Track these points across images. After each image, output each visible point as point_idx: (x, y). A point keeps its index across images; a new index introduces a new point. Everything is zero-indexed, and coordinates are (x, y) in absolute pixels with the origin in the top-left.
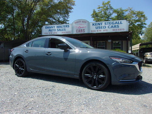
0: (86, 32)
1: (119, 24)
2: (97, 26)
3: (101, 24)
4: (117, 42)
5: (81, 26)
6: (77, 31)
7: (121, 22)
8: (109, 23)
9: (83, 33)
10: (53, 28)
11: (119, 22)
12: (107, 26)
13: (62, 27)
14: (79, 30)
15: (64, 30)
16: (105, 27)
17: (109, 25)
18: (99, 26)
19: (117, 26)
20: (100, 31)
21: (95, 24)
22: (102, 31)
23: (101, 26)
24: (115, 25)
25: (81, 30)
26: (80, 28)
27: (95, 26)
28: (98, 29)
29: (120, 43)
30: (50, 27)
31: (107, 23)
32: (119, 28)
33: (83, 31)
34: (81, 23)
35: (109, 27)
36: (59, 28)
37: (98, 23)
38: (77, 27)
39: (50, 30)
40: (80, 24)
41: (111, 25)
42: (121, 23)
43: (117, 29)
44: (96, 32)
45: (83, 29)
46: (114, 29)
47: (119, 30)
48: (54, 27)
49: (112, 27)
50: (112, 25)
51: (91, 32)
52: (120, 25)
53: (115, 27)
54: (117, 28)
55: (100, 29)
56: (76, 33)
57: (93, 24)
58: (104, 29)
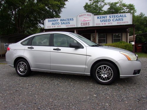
0: (91, 25)
1: (123, 17)
2: (102, 19)
3: (105, 17)
4: (117, 34)
5: (86, 19)
6: (82, 24)
7: (125, 15)
8: (113, 16)
9: (88, 26)
10: (56, 21)
11: (123, 15)
12: (111, 19)
13: (66, 20)
14: (84, 23)
15: (68, 23)
16: (109, 20)
17: (113, 18)
18: (104, 19)
19: (122, 19)
20: (105, 24)
21: (99, 18)
22: (107, 24)
23: (105, 19)
24: (119, 18)
25: (86, 24)
26: (85, 21)
27: (100, 19)
28: (103, 22)
29: (120, 35)
30: (53, 20)
31: (112, 17)
32: (124, 21)
33: (88, 24)
34: (86, 16)
35: (114, 20)
36: (63, 22)
37: (103, 17)
38: (81, 20)
39: (53, 24)
42: (125, 17)
43: (122, 22)
44: (101, 25)
45: (87, 22)
46: (118, 22)
48: (58, 20)
49: (117, 20)
50: (116, 18)
51: (95, 25)
53: (120, 20)
55: (105, 22)
56: (81, 26)
57: (98, 18)
58: (109, 22)
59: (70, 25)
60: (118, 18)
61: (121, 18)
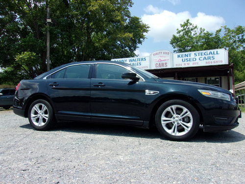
0: (169, 66)
1: (214, 54)
2: (184, 58)
3: (189, 55)
4: (213, 78)
5: (162, 59)
6: (157, 65)
7: (217, 52)
8: (200, 54)
9: (165, 68)
10: (124, 62)
11: (214, 52)
12: (197, 57)
13: (137, 60)
14: (160, 64)
15: (139, 64)
16: (194, 60)
17: (200, 56)
18: (186, 57)
19: (212, 57)
20: (188, 64)
21: (181, 56)
22: (191, 64)
23: (189, 57)
24: (208, 56)
26: (161, 61)
27: (181, 58)
28: (185, 62)
29: (217, 80)
30: (120, 60)
31: (198, 54)
32: (215, 60)
33: (164, 65)
34: (162, 55)
35: (201, 59)
36: (132, 63)
37: (185, 55)
38: (156, 60)
40: (161, 57)
41: (203, 57)
42: (217, 54)
43: (213, 61)
44: (183, 66)
45: (164, 62)
46: (207, 61)
47: (214, 62)
48: (126, 61)
51: (175, 67)
52: (215, 56)
53: (209, 58)
54: (211, 60)
55: (189, 62)
56: (155, 68)
57: (179, 56)
58: (194, 62)
59: (141, 66)
60: (206, 57)
61: (211, 55)
